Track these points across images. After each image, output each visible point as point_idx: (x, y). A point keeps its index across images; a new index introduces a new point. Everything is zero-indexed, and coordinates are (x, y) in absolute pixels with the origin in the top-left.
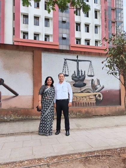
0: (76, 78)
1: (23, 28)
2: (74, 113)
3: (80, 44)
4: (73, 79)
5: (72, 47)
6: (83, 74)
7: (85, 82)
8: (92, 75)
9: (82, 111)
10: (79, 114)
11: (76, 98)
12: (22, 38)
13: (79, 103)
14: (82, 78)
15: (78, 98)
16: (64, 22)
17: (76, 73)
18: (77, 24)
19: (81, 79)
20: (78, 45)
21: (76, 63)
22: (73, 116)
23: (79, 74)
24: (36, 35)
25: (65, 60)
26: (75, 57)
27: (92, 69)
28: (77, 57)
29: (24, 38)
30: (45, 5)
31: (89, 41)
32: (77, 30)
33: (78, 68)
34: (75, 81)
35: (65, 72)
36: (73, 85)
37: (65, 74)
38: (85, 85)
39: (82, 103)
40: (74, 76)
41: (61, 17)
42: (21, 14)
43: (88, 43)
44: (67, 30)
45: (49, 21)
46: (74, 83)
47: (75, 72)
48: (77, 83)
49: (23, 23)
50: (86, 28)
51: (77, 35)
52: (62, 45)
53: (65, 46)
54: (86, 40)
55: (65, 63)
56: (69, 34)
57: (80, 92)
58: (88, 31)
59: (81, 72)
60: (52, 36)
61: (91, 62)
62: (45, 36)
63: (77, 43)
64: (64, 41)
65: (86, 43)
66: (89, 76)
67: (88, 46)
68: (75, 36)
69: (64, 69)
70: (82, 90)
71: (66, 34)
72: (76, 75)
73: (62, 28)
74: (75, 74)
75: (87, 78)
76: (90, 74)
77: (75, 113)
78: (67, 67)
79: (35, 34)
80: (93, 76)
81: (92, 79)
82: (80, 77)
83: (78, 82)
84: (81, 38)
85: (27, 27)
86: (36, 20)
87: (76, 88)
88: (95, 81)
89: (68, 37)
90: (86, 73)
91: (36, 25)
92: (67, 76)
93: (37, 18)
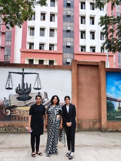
0: (20, 91)
1: (29, 39)
2: (15, 128)
3: (85, 51)
4: (17, 92)
5: (76, 54)
6: (29, 87)
7: (30, 95)
8: (39, 87)
9: (24, 126)
10: (21, 129)
11: (19, 112)
12: (29, 48)
13: (22, 117)
14: (28, 91)
15: (21, 112)
16: (68, 31)
17: (21, 86)
18: (81, 32)
19: (26, 92)
20: (83, 53)
21: (21, 75)
22: (14, 131)
23: (24, 87)
24: (42, 45)
25: (10, 73)
26: (20, 70)
27: (39, 82)
28: (23, 70)
29: (30, 48)
30: (50, 17)
31: (95, 48)
32: (82, 38)
33: (23, 81)
34: (20, 94)
35: (9, 85)
36: (17, 99)
37: (9, 87)
38: (30, 98)
39: (26, 117)
40: (18, 89)
41: (66, 27)
42: (28, 27)
43: (93, 50)
44: (72, 39)
45: (54, 32)
46: (18, 97)
47: (19, 85)
48: (21, 96)
49: (30, 35)
50: (92, 35)
51: (82, 42)
52: (66, 53)
53: (69, 54)
54: (91, 47)
55: (9, 76)
56: (74, 42)
57: (24, 106)
58: (93, 38)
59: (27, 84)
60: (56, 45)
61: (38, 74)
62: (50, 45)
63: (82, 50)
64: (68, 49)
65: (92, 50)
66: (35, 89)
67: (93, 53)
68: (79, 43)
69: (8, 83)
70: (26, 104)
71: (70, 42)
72: (21, 88)
73: (67, 37)
74: (19, 87)
75: (33, 91)
76: (36, 87)
77: (17, 128)
78: (12, 80)
79: (40, 44)
80: (39, 89)
81: (39, 92)
82: (25, 90)
83: (23, 95)
84: (86, 45)
85: (33, 38)
86: (41, 31)
87: (20, 101)
88: (42, 95)
89: (72, 45)
90: (32, 86)
91: (42, 36)
92: (11, 89)
93: (42, 29)
